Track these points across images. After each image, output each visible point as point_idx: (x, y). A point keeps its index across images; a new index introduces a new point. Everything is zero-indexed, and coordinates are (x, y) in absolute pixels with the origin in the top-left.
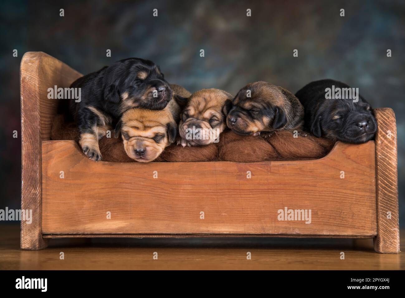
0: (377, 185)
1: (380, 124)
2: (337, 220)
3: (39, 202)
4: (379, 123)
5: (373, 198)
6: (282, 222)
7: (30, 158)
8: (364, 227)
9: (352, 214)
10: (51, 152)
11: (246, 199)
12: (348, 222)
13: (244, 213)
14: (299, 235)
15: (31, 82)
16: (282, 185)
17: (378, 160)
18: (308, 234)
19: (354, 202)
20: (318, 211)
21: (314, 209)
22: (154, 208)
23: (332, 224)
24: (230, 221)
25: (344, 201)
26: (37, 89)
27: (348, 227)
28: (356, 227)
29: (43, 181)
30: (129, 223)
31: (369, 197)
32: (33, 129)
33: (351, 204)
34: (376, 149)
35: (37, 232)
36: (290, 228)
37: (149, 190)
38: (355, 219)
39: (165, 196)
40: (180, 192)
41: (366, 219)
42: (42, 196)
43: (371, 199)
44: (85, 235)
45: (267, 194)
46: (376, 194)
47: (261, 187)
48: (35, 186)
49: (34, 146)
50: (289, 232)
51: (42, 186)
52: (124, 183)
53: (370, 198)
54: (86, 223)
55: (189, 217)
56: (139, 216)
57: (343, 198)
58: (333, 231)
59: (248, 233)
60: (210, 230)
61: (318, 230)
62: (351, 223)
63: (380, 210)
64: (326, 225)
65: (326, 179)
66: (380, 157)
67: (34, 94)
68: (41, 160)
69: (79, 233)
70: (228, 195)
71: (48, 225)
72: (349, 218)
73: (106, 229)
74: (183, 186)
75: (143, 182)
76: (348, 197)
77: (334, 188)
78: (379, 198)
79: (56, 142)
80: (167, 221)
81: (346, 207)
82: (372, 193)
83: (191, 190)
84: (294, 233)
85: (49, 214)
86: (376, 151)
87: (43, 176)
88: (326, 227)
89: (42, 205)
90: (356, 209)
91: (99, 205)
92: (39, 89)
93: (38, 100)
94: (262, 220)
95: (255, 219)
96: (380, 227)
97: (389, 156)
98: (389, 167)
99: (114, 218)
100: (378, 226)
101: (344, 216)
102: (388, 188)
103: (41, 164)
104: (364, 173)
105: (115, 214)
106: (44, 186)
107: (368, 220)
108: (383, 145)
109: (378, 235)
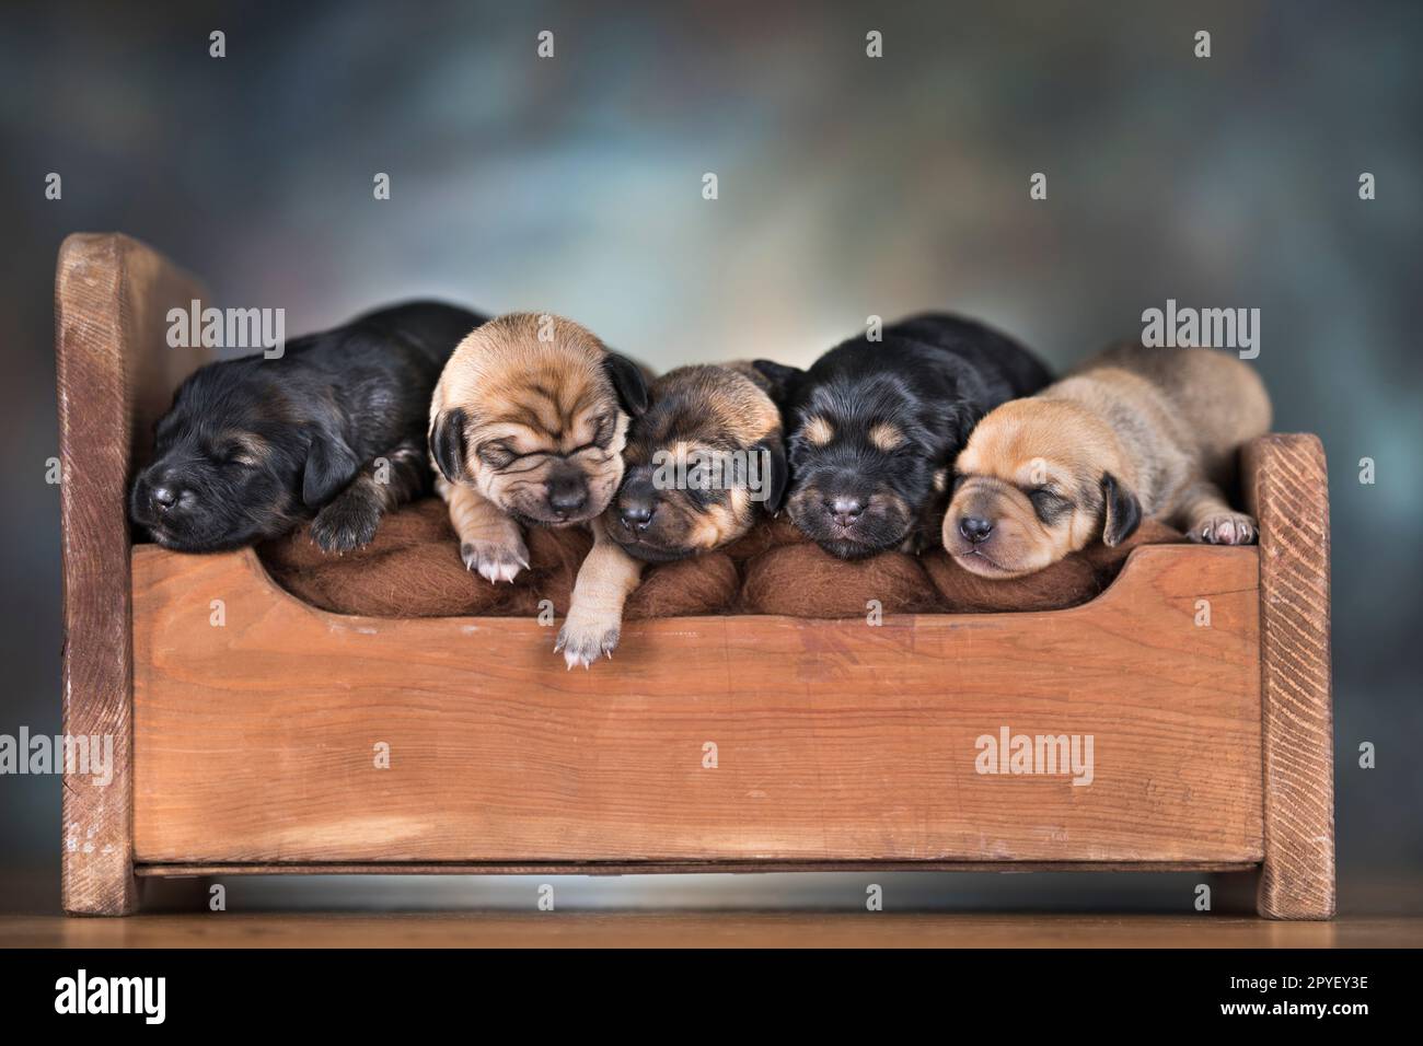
0: (1264, 693)
2: (1134, 813)
3: (124, 752)
4: (1272, 488)
5: (1250, 736)
6: (949, 820)
7: (92, 602)
8: (1219, 835)
9: (1182, 792)
10: (164, 584)
11: (830, 741)
12: (1170, 818)
13: (826, 791)
14: (1005, 862)
15: (94, 343)
16: (951, 696)
17: (1268, 612)
18: (1039, 859)
19: (1191, 752)
22: (519, 773)
23: (1117, 825)
24: (778, 815)
25: (1156, 749)
26: (116, 369)
27: (1168, 834)
28: (1196, 834)
29: (137, 683)
30: (433, 826)
32: (105, 504)
33: (1178, 759)
34: (1261, 576)
35: (121, 856)
36: (978, 840)
37: (502, 714)
38: (1193, 808)
39: (555, 732)
40: (606, 719)
41: (1229, 808)
42: (132, 733)
43: (1245, 742)
44: (282, 866)
45: (901, 725)
46: (1263, 724)
47: (881, 703)
48: (110, 697)
49: (107, 563)
50: (974, 853)
51: (132, 697)
52: (414, 689)
53: (1241, 738)
54: (284, 826)
55: (637, 802)
56: (468, 802)
57: (1153, 739)
58: (1119, 847)
59: (839, 858)
60: (706, 846)
61: (1069, 846)
62: (1179, 821)
63: (1271, 778)
64: (1094, 827)
65: (1097, 676)
66: (1273, 600)
67: (106, 384)
68: (129, 609)
69: (261, 860)
70: (770, 728)
71: (156, 833)
72: (1172, 804)
73: (353, 846)
74: (616, 699)
75: (480, 686)
76: (1169, 734)
77: (1125, 705)
78: (1271, 736)
80: (561, 819)
81: (1164, 769)
82: (1250, 720)
83: (644, 711)
84: (991, 856)
85: (157, 796)
86: (1263, 581)
87: (136, 665)
88: (1097, 835)
89: (132, 762)
90: (1196, 773)
91: (328, 763)
92: (124, 370)
93: (118, 404)
94: (885, 814)
95: (859, 811)
96: (1273, 833)
97: (1305, 597)
98: (1303, 633)
99: (382, 808)
100: (1265, 830)
101: (1155, 799)
102: (1299, 705)
103: (129, 625)
104: (1223, 655)
105: (386, 793)
106: (139, 697)
107: (1236, 809)
108: (1285, 561)
109: (1265, 858)
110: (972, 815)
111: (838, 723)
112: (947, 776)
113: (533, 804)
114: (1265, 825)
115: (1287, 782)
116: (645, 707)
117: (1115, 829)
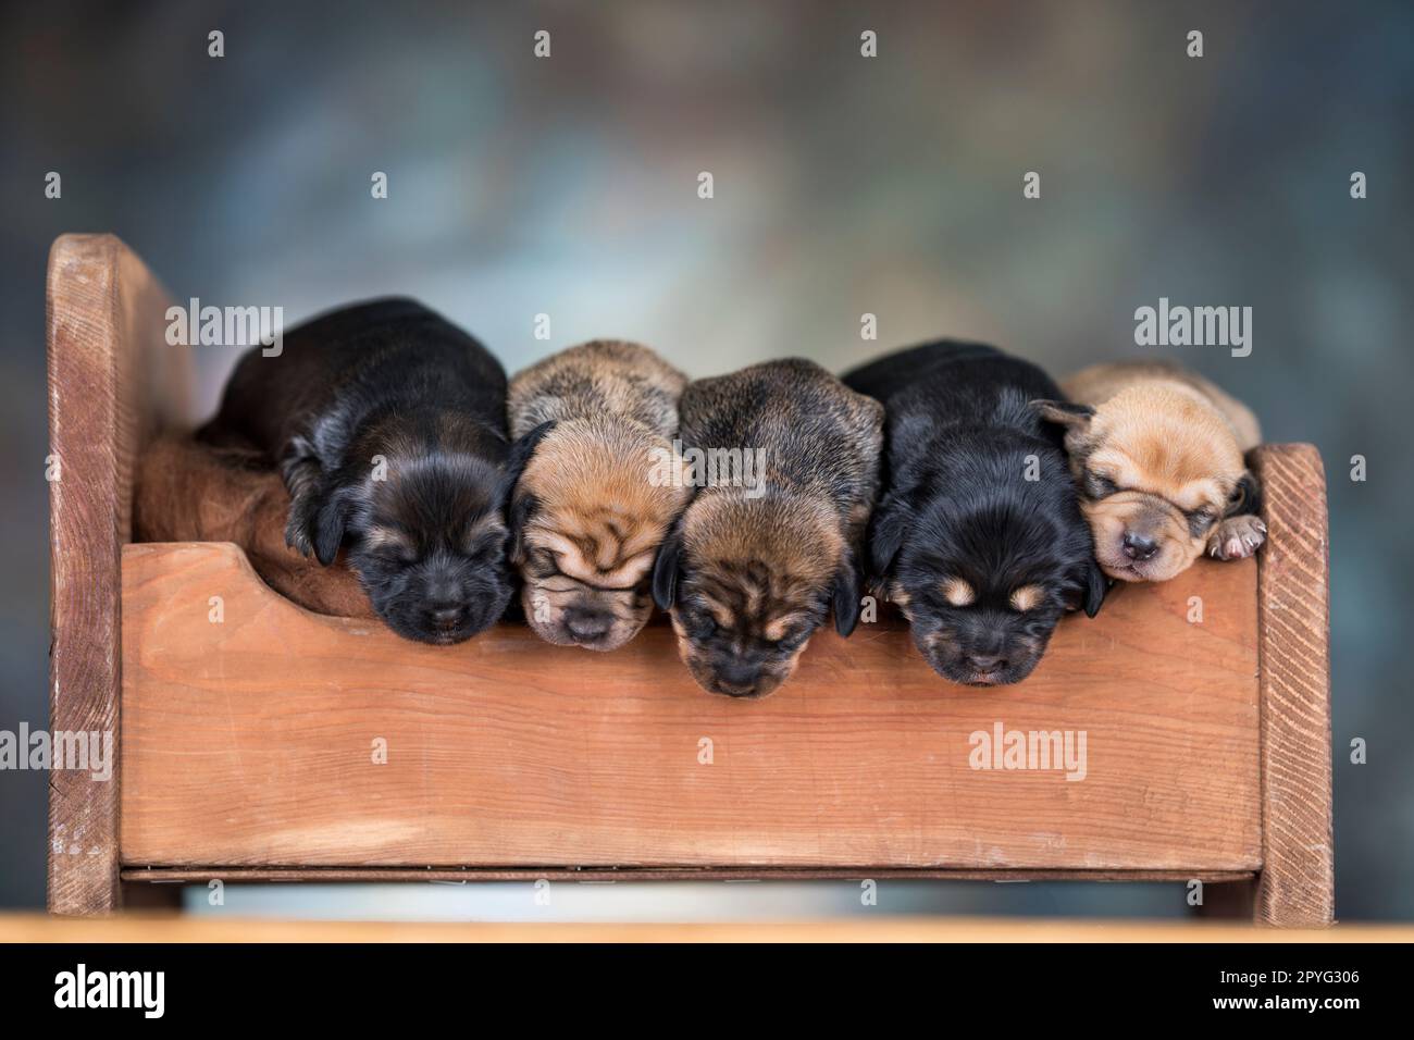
0: (1262, 700)
1: (1273, 497)
2: (1131, 820)
4: (1270, 494)
5: (1248, 743)
6: (946, 827)
7: (81, 603)
8: (1217, 843)
9: (1179, 799)
10: (153, 583)
11: (826, 746)
12: (1167, 825)
13: (820, 796)
14: (1003, 870)
15: (85, 340)
16: (948, 701)
17: (1267, 617)
18: (1034, 866)
19: (1188, 759)
20: (1067, 789)
21: (1054, 781)
22: (512, 777)
23: (1114, 832)
24: (773, 821)
25: (1154, 755)
26: (108, 366)
27: (1166, 842)
28: (1194, 841)
29: (126, 684)
30: (423, 829)
31: (1237, 742)
32: (95, 502)
33: (1177, 765)
34: (1260, 583)
35: (107, 858)
36: (973, 847)
38: (1191, 815)
39: (548, 735)
40: (599, 723)
41: (1227, 815)
42: (120, 734)
43: (1242, 749)
44: (270, 869)
45: (897, 730)
46: (1261, 730)
47: (877, 708)
48: (98, 697)
49: (97, 562)
50: (971, 860)
51: (121, 698)
52: (407, 691)
53: (1239, 745)
54: (273, 829)
55: (630, 807)
56: (460, 806)
57: (1149, 746)
58: (1116, 855)
59: (834, 865)
60: (699, 851)
61: (1066, 853)
62: (1176, 829)
63: (1270, 785)
64: (1091, 834)
66: (1272, 606)
67: (98, 382)
68: (118, 608)
69: (250, 863)
70: (765, 733)
72: (1169, 811)
74: (609, 702)
76: (1167, 741)
77: (1122, 711)
78: (1269, 743)
79: (170, 551)
80: (556, 823)
81: (1162, 776)
82: (1247, 726)
83: (637, 715)
84: (988, 863)
85: (142, 798)
86: (1261, 587)
87: (124, 666)
88: (1093, 843)
89: (120, 763)
90: (1194, 780)
91: (318, 766)
92: (116, 368)
93: (110, 404)
94: (881, 820)
95: (855, 816)
96: (1271, 841)
97: (1303, 603)
98: (1302, 640)
99: (371, 811)
100: (1264, 838)
101: (1154, 806)
102: (1298, 711)
103: (118, 624)
104: (1221, 661)
105: (375, 796)
106: (127, 698)
107: (1235, 817)
108: (1284, 566)
109: (1263, 867)
110: (969, 821)
111: (834, 728)
112: (945, 782)
113: (526, 809)
114: (1263, 833)
115: (1285, 789)
116: (639, 711)
117: (1109, 836)
